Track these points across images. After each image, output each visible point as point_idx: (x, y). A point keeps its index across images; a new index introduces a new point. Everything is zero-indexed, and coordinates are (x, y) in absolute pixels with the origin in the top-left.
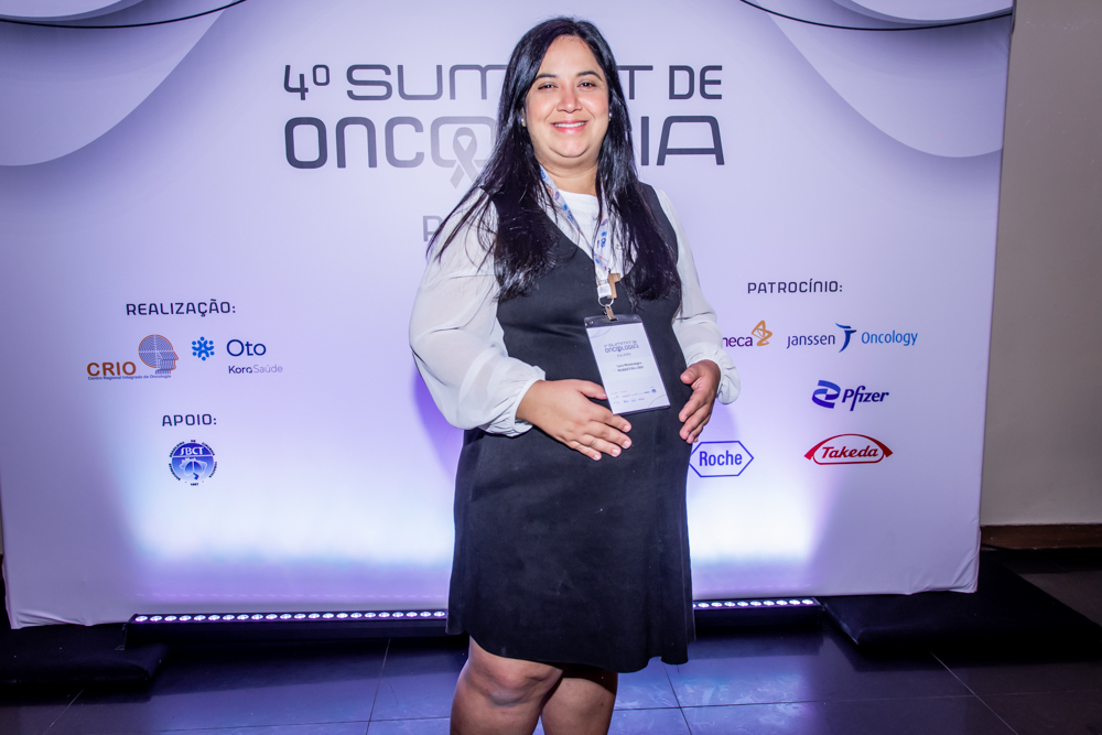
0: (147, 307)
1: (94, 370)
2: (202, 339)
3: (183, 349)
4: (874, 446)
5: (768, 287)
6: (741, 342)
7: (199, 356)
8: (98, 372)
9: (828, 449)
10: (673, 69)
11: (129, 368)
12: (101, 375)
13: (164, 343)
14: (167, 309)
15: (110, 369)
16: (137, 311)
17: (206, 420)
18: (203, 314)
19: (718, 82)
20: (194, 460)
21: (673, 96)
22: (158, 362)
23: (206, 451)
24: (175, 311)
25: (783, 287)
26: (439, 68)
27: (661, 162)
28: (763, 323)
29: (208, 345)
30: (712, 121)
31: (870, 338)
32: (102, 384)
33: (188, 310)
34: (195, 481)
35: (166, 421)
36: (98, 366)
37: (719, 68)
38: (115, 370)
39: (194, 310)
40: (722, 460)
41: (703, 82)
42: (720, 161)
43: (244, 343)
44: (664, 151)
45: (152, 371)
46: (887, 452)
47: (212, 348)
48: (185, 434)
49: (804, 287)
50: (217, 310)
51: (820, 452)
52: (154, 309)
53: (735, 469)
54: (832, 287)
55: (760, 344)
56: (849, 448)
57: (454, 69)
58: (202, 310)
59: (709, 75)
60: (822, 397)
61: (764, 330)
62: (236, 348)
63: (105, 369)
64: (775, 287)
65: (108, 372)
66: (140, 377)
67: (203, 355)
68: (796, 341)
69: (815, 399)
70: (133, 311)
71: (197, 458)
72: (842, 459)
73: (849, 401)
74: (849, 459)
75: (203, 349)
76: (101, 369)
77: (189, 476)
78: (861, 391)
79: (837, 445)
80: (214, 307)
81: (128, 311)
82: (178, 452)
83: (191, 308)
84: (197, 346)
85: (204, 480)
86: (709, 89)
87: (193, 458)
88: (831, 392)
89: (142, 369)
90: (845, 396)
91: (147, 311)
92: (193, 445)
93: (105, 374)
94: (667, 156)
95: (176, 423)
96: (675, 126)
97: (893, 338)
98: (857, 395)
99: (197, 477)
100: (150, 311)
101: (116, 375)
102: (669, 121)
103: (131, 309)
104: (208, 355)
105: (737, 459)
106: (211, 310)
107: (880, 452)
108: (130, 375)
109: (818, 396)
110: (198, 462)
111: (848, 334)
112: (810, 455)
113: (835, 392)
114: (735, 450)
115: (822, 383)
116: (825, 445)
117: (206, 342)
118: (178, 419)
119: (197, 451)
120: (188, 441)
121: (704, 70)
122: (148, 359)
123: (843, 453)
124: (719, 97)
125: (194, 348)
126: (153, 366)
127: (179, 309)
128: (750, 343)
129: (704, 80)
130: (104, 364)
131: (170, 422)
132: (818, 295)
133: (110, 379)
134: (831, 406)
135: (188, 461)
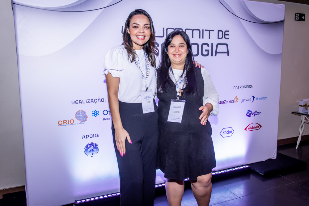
0: (78, 101)
1: (60, 123)
2: (95, 110)
3: (89, 114)
4: (258, 125)
5: (238, 87)
6: (232, 102)
7: (94, 116)
8: (62, 124)
9: (249, 127)
10: (219, 31)
11: (72, 122)
12: (63, 124)
13: (83, 112)
14: (85, 102)
15: (66, 122)
16: (75, 103)
17: (96, 135)
18: (96, 102)
19: (228, 35)
20: (92, 149)
21: (218, 38)
22: (81, 119)
23: (96, 145)
24: (87, 102)
25: (241, 87)
26: (164, 28)
27: (216, 55)
28: (236, 96)
29: (97, 112)
30: (227, 45)
31: (258, 99)
32: (63, 127)
33: (91, 102)
34: (92, 155)
35: (84, 137)
36: (62, 122)
37: (228, 31)
38: (67, 122)
39: (93, 102)
40: (228, 132)
41: (225, 35)
42: (228, 55)
43: (108, 111)
44: (216, 52)
45: (79, 122)
46: (261, 127)
47: (98, 113)
48: (89, 141)
49: (245, 87)
50: (100, 101)
51: (248, 128)
52: (81, 102)
53: (230, 134)
54: (250, 86)
55: (236, 102)
56: (253, 127)
57: (167, 29)
58: (96, 101)
59: (227, 33)
60: (248, 114)
61: (237, 98)
62: (105, 112)
63: (64, 122)
64: (239, 87)
65: (65, 123)
66: (75, 124)
67: (96, 115)
68: (243, 101)
69: (247, 115)
70: (74, 103)
71: (93, 148)
72: (252, 129)
73: (254, 114)
74: (253, 129)
75: (96, 113)
76: (63, 122)
77: (90, 154)
78: (256, 112)
79: (251, 126)
80: (99, 100)
81: (72, 103)
82: (87, 147)
83: (92, 101)
84: (94, 113)
85: (95, 155)
86: (227, 37)
87: (92, 148)
88: (250, 113)
89: (76, 121)
90: (253, 114)
91: (78, 103)
92: (92, 144)
93: (64, 124)
94: (217, 54)
95: (87, 137)
96: (219, 46)
97: (262, 98)
98: (256, 113)
99: (93, 154)
100: (79, 103)
101: (68, 124)
102: (218, 44)
103: (73, 102)
104: (97, 115)
105: (231, 132)
106: (98, 101)
107: (259, 127)
108: (72, 124)
109: (247, 114)
110: (93, 149)
111: (254, 98)
112: (245, 129)
113: (251, 113)
114: (230, 129)
115: (248, 111)
116: (249, 126)
117: (97, 111)
118: (87, 136)
119: (93, 146)
120: (91, 143)
121: (225, 31)
122: (78, 118)
123: (252, 128)
124: (228, 39)
125: (93, 113)
126: (80, 120)
127: (88, 101)
128: (234, 102)
129: (225, 34)
130: (64, 121)
131: (85, 138)
132: (248, 89)
133: (66, 125)
134: (250, 116)
135: (90, 149)
